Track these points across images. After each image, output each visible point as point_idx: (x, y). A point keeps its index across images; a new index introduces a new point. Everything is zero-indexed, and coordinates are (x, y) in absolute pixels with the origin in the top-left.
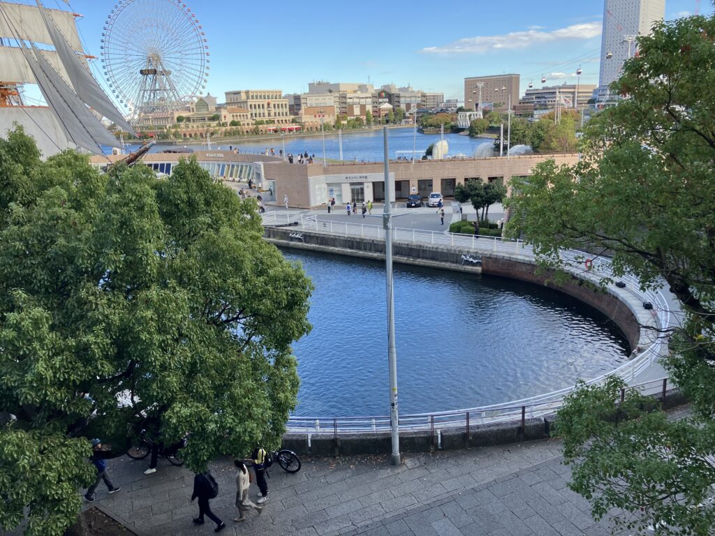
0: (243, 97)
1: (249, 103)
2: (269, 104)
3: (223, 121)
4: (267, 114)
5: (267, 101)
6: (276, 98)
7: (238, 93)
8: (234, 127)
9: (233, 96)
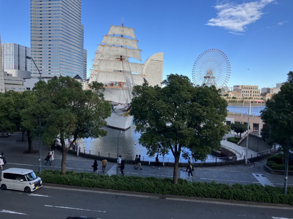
0: (240, 88)
1: (242, 91)
2: (251, 91)
3: (230, 96)
4: (249, 95)
5: (250, 90)
6: (255, 89)
7: (238, 86)
8: (233, 99)
9: (236, 87)
